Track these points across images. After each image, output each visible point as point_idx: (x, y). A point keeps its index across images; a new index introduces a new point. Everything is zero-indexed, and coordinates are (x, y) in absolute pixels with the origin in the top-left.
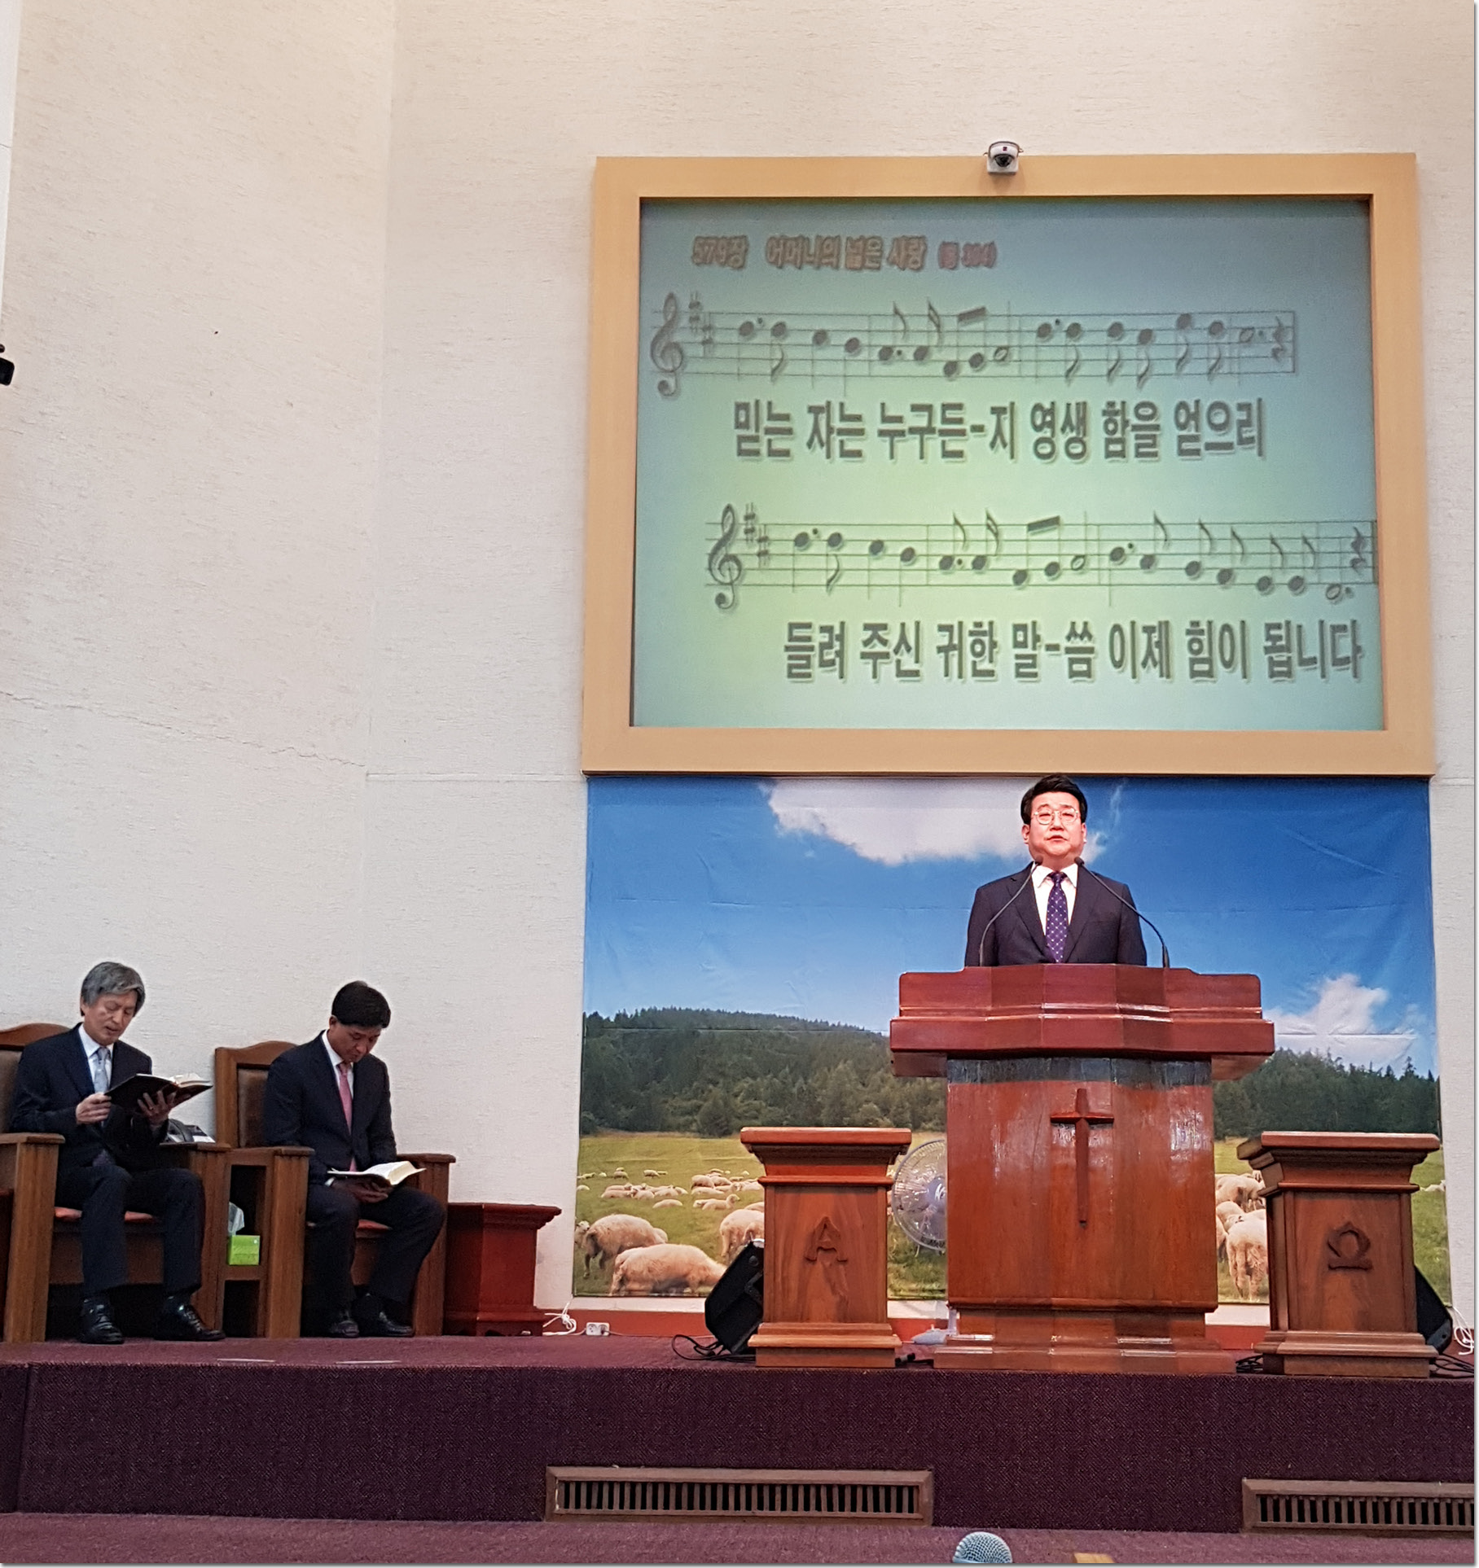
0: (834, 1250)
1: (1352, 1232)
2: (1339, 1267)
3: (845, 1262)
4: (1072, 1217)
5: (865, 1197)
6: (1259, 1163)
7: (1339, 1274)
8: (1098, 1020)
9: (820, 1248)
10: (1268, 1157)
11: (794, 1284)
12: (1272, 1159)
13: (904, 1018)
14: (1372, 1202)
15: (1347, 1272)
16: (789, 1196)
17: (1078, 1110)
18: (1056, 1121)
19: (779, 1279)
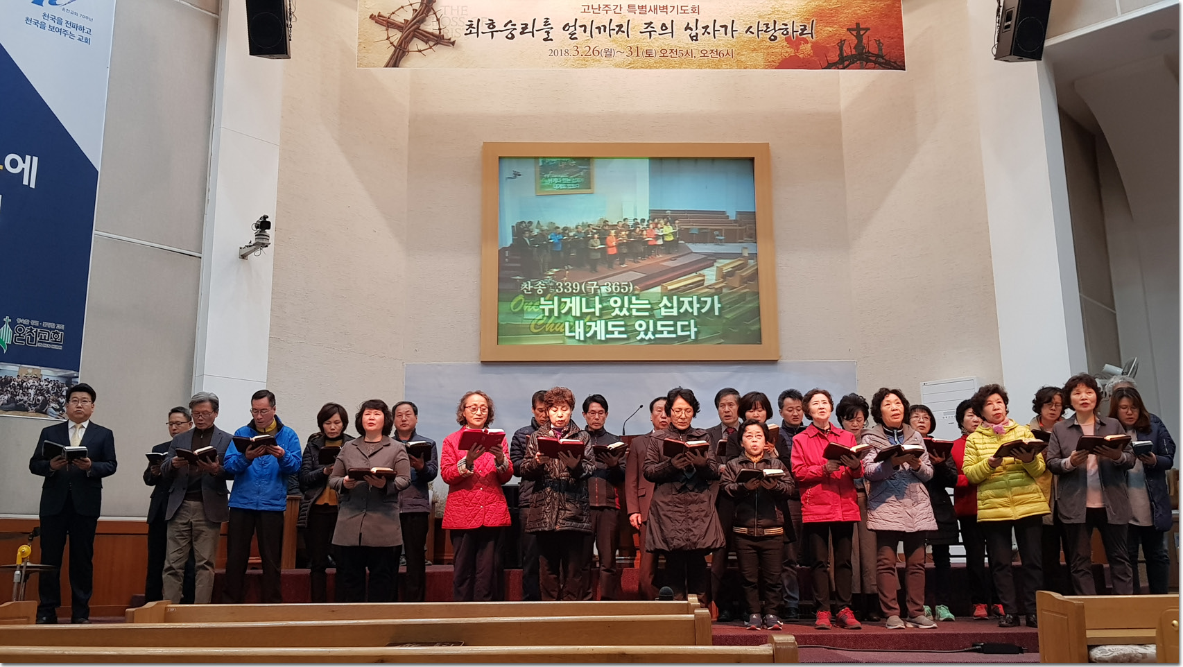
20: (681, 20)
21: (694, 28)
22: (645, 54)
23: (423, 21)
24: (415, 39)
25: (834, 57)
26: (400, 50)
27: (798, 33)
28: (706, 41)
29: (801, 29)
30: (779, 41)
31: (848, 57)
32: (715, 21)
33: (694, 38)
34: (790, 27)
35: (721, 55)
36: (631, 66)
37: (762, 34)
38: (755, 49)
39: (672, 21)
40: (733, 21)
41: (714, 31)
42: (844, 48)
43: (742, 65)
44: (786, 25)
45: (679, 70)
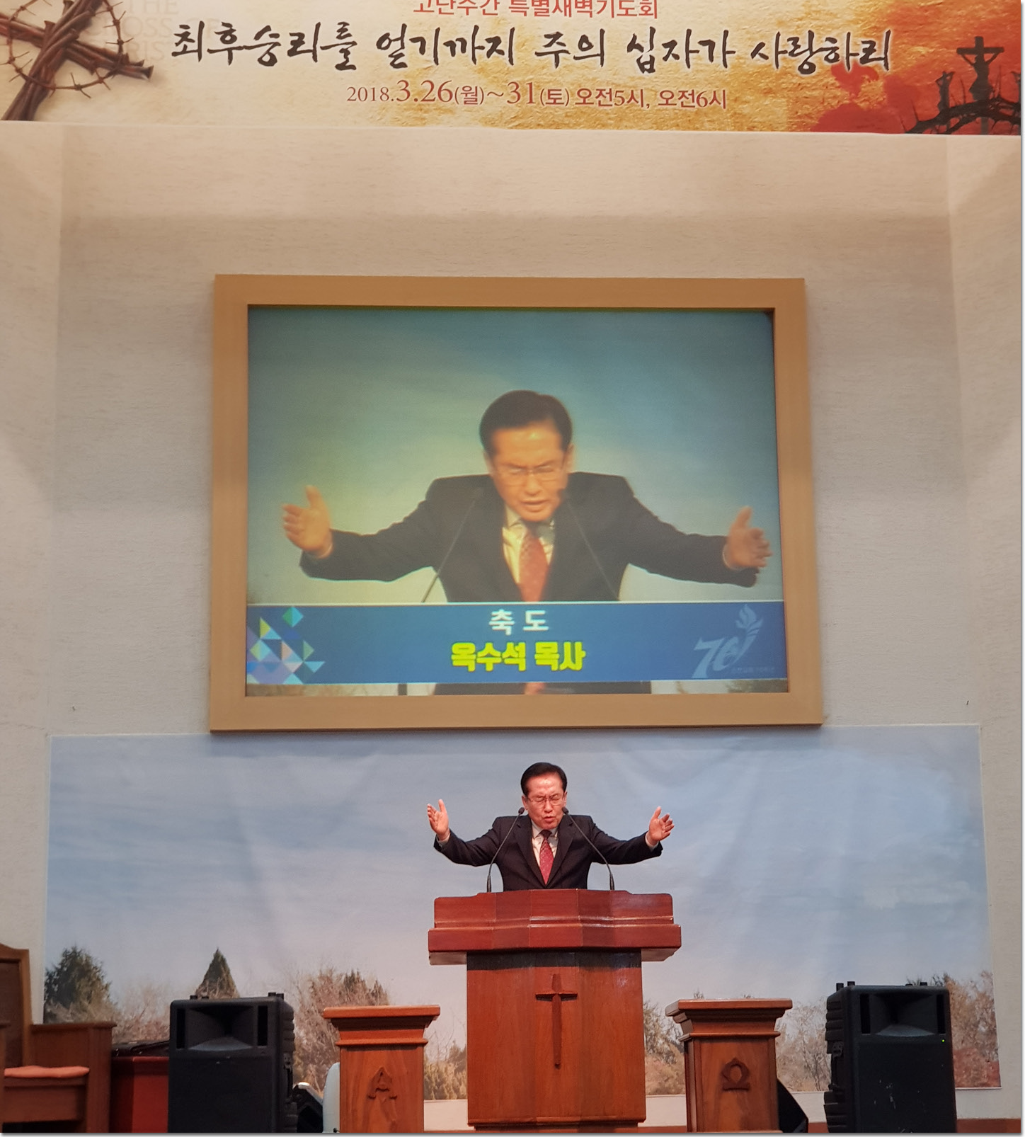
0: (387, 1090)
1: (737, 1065)
2: (731, 1089)
3: (395, 1098)
4: (550, 1061)
5: (409, 1052)
6: (679, 1019)
7: (730, 1093)
8: (567, 927)
9: (378, 1089)
10: (683, 1016)
11: (360, 1115)
12: (686, 1018)
13: (437, 929)
14: (749, 1044)
15: (734, 1091)
16: (357, 1053)
17: (553, 989)
18: (539, 997)
19: (350, 1111)
20: (620, 29)
21: (646, 46)
22: (545, 99)
23: (84, 24)
24: (68, 63)
25: (930, 108)
26: (36, 84)
27: (858, 58)
28: (670, 74)
29: (864, 50)
30: (818, 75)
31: (959, 110)
32: (689, 32)
33: (647, 66)
34: (841, 44)
35: (702, 102)
36: (519, 122)
37: (784, 59)
38: (768, 92)
39: (602, 32)
40: (726, 33)
41: (688, 52)
42: (952, 90)
43: (742, 123)
44: (833, 41)
45: (615, 131)
